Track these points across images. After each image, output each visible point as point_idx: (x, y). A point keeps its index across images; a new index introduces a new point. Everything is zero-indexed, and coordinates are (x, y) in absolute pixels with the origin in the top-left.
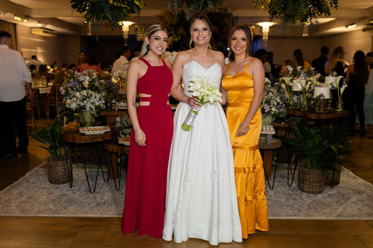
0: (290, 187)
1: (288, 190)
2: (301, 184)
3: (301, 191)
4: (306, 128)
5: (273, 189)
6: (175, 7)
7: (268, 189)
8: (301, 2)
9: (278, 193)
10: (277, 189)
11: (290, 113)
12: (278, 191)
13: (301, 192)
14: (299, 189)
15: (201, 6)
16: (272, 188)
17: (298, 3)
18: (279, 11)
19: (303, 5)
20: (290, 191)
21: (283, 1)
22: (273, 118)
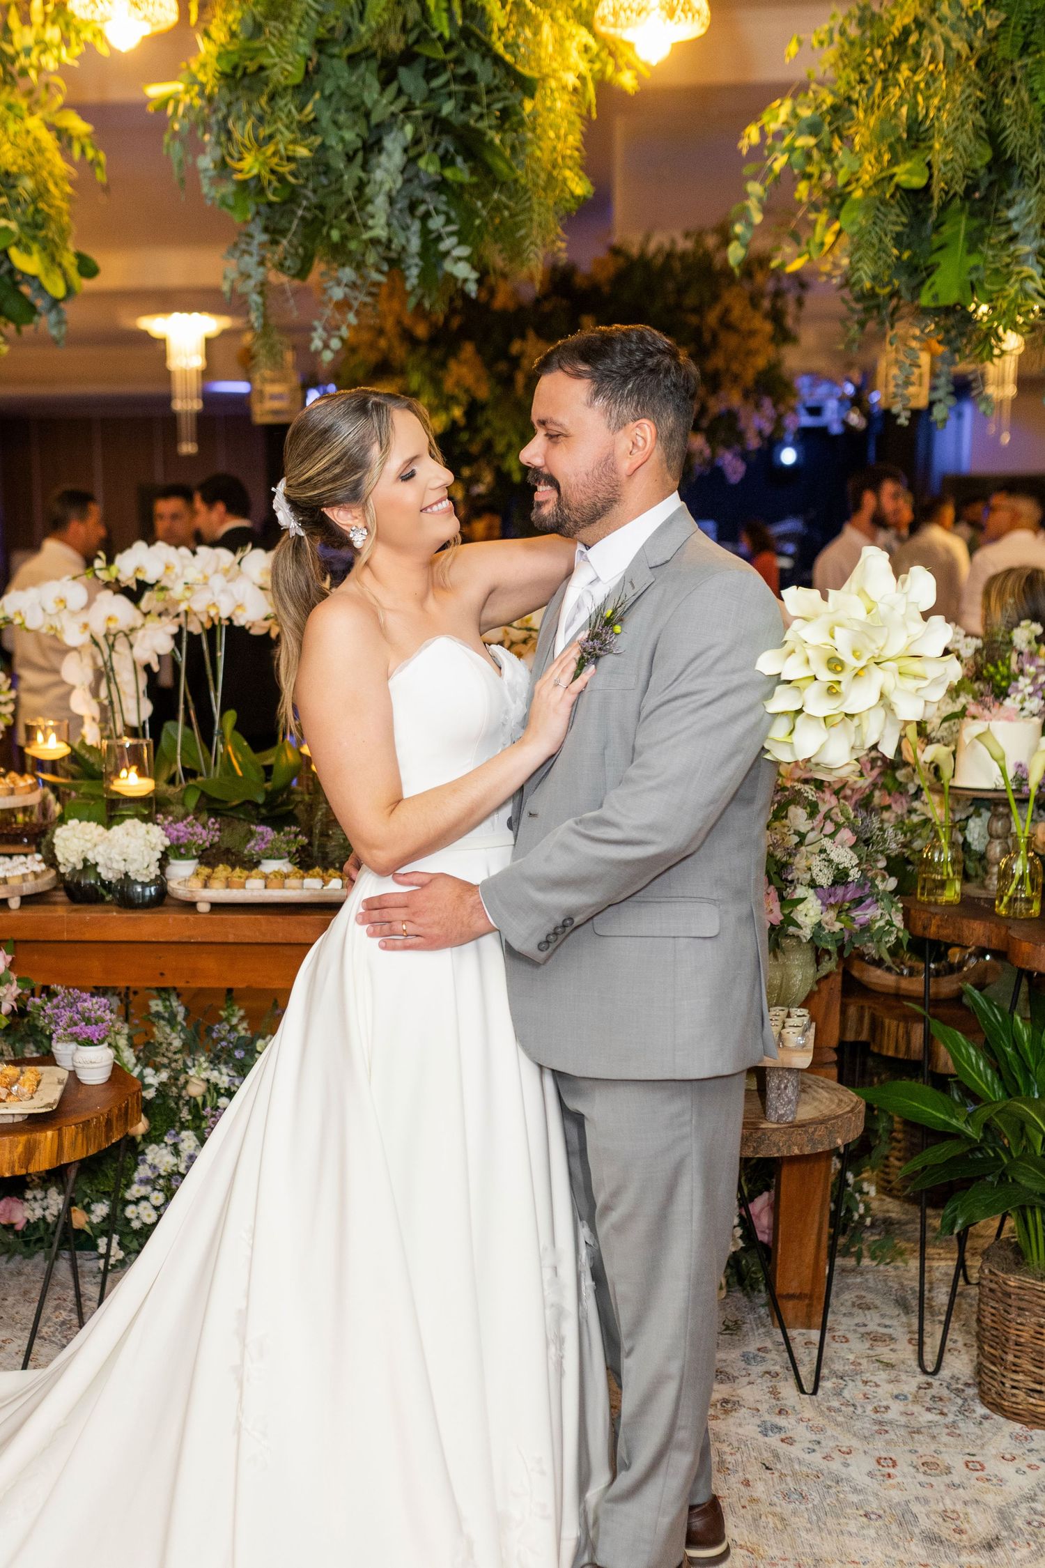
0: (930, 1380)
1: (910, 1398)
2: (988, 1365)
3: (987, 1411)
4: (1021, 1025)
5: (815, 1392)
6: (252, 283)
7: (788, 1390)
8: (1016, 227)
9: (840, 1419)
10: (846, 1393)
11: (925, 928)
12: (847, 1404)
13: (986, 1417)
14: (983, 1397)
15: (414, 272)
16: (808, 1387)
17: (1003, 237)
18: (884, 287)
19: (1024, 248)
20: (916, 1409)
21: (898, 228)
22: (818, 961)
